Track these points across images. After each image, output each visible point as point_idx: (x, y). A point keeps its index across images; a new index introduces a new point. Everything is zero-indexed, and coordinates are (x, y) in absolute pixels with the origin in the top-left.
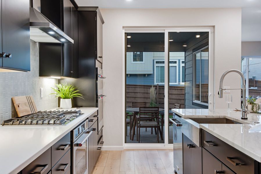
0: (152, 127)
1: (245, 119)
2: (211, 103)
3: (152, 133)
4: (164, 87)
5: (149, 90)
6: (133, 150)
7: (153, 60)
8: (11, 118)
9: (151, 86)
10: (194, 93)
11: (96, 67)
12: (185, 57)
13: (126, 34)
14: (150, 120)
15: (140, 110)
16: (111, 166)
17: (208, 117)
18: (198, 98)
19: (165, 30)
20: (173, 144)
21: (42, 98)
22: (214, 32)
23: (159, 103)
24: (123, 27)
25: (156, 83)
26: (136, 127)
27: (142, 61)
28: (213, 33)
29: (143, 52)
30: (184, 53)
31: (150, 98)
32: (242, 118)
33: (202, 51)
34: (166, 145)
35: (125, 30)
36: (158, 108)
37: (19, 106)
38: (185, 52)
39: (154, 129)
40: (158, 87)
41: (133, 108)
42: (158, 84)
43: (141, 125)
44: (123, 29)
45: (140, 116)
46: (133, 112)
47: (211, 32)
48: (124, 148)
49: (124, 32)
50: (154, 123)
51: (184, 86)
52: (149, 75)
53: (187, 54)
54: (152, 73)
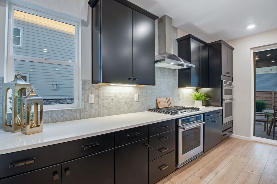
6: (260, 143)
8: (156, 108)
11: (221, 80)
13: (255, 54)
16: (231, 150)
21: (180, 99)
37: (160, 103)
44: (251, 50)
45: (275, 117)
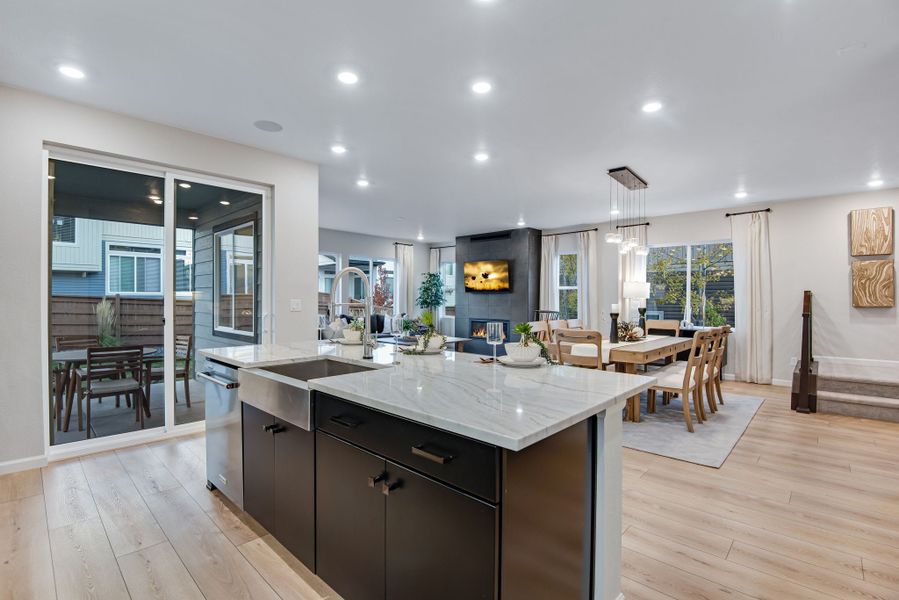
0: (117, 394)
1: (369, 358)
2: (266, 332)
3: (118, 405)
4: (163, 301)
5: (96, 308)
6: (78, 459)
7: (104, 243)
9: (100, 299)
10: (217, 313)
12: (194, 241)
13: (53, 164)
14: (114, 376)
15: (90, 356)
16: (15, 524)
17: (296, 362)
18: (225, 321)
19: (165, 173)
20: (204, 421)
22: (272, 198)
23: (122, 336)
24: (45, 143)
25: (109, 292)
26: (76, 394)
27: (73, 241)
28: (269, 200)
29: (76, 219)
30: (191, 231)
31: (96, 325)
32: (365, 358)
33: (236, 233)
34: (170, 428)
35: (50, 152)
36: (141, 347)
38: (194, 230)
39: (123, 397)
40: (118, 302)
41: (62, 353)
42: (118, 295)
43: (94, 392)
44: (44, 148)
45: (89, 371)
46: (64, 363)
47: (267, 198)
48: (50, 459)
49: (46, 155)
50: (129, 383)
51: (191, 299)
52: (90, 274)
53: (198, 235)
54: (100, 270)
